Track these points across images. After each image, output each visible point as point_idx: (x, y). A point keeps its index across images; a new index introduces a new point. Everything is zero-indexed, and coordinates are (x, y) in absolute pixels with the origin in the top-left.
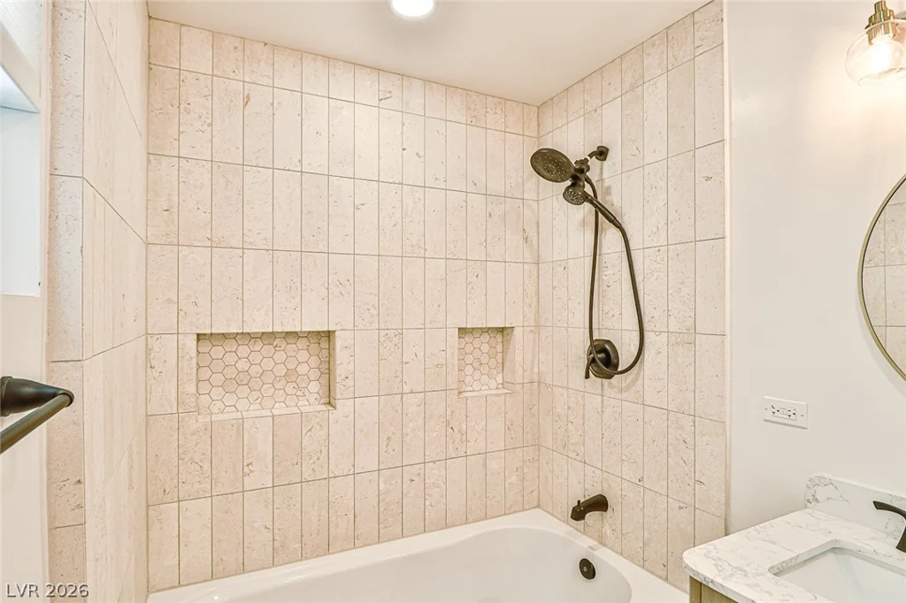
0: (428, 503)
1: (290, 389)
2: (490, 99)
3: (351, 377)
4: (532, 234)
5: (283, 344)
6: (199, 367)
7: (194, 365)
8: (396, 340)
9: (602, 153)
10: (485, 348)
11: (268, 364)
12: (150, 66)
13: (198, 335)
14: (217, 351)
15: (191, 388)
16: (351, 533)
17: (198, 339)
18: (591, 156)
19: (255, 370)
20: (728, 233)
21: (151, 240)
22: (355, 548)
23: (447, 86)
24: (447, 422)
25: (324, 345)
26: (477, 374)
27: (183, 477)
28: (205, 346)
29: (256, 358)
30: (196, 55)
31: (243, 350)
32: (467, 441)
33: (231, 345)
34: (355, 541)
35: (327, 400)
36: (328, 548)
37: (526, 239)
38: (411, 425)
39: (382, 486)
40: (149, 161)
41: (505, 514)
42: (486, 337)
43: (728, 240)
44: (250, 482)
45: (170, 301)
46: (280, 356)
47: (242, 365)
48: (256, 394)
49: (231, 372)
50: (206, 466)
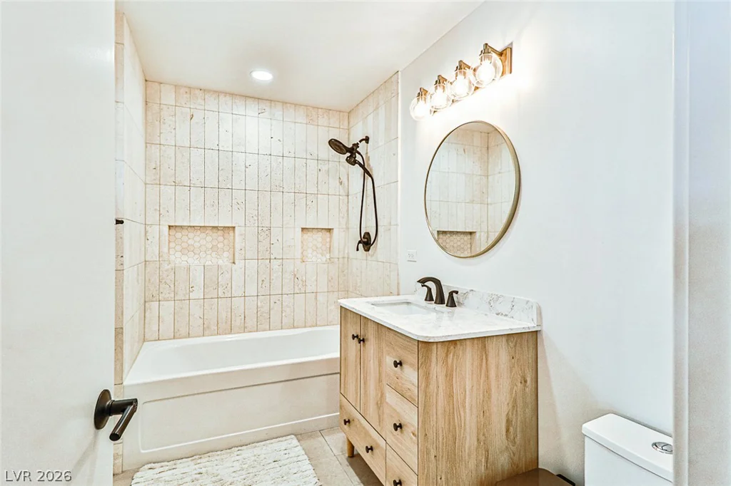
0: (283, 315)
1: (214, 254)
2: (320, 110)
3: (243, 249)
4: (344, 180)
5: (211, 233)
6: (169, 242)
7: (167, 241)
8: (267, 232)
9: (367, 140)
10: (320, 240)
11: (203, 242)
12: (146, 103)
13: (169, 226)
14: (179, 235)
15: (166, 250)
16: (242, 325)
17: (170, 229)
18: (360, 141)
19: (197, 245)
20: (399, 179)
21: (148, 182)
22: (244, 332)
23: (296, 105)
24: (295, 275)
25: (231, 233)
26: (315, 253)
27: (161, 290)
28: (173, 232)
29: (197, 239)
30: (168, 97)
31: (191, 235)
32: (306, 285)
33: (185, 232)
34: (245, 329)
35: (232, 261)
36: (231, 331)
37: (341, 183)
38: (275, 275)
39: (259, 304)
40: (146, 147)
41: (328, 325)
42: (320, 234)
43: (399, 183)
44: (192, 296)
45: (156, 210)
46: (209, 238)
47: (190, 242)
48: (197, 256)
49: (185, 245)
50: (172, 286)
